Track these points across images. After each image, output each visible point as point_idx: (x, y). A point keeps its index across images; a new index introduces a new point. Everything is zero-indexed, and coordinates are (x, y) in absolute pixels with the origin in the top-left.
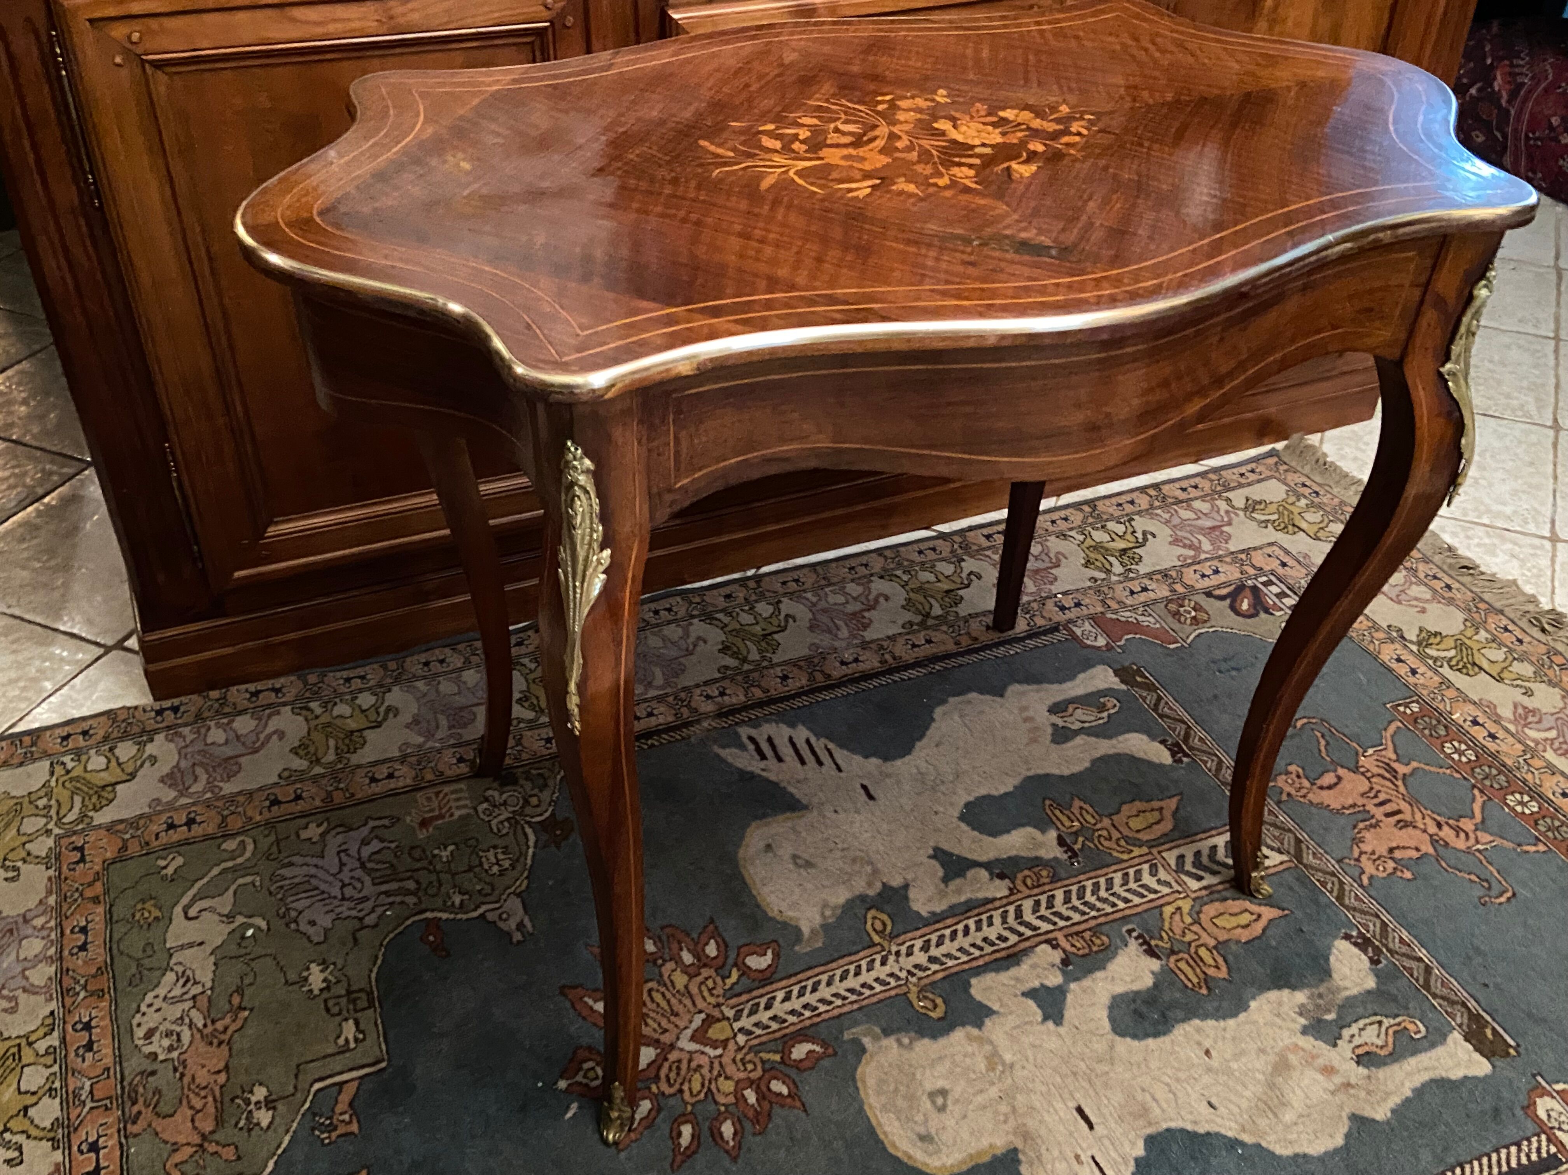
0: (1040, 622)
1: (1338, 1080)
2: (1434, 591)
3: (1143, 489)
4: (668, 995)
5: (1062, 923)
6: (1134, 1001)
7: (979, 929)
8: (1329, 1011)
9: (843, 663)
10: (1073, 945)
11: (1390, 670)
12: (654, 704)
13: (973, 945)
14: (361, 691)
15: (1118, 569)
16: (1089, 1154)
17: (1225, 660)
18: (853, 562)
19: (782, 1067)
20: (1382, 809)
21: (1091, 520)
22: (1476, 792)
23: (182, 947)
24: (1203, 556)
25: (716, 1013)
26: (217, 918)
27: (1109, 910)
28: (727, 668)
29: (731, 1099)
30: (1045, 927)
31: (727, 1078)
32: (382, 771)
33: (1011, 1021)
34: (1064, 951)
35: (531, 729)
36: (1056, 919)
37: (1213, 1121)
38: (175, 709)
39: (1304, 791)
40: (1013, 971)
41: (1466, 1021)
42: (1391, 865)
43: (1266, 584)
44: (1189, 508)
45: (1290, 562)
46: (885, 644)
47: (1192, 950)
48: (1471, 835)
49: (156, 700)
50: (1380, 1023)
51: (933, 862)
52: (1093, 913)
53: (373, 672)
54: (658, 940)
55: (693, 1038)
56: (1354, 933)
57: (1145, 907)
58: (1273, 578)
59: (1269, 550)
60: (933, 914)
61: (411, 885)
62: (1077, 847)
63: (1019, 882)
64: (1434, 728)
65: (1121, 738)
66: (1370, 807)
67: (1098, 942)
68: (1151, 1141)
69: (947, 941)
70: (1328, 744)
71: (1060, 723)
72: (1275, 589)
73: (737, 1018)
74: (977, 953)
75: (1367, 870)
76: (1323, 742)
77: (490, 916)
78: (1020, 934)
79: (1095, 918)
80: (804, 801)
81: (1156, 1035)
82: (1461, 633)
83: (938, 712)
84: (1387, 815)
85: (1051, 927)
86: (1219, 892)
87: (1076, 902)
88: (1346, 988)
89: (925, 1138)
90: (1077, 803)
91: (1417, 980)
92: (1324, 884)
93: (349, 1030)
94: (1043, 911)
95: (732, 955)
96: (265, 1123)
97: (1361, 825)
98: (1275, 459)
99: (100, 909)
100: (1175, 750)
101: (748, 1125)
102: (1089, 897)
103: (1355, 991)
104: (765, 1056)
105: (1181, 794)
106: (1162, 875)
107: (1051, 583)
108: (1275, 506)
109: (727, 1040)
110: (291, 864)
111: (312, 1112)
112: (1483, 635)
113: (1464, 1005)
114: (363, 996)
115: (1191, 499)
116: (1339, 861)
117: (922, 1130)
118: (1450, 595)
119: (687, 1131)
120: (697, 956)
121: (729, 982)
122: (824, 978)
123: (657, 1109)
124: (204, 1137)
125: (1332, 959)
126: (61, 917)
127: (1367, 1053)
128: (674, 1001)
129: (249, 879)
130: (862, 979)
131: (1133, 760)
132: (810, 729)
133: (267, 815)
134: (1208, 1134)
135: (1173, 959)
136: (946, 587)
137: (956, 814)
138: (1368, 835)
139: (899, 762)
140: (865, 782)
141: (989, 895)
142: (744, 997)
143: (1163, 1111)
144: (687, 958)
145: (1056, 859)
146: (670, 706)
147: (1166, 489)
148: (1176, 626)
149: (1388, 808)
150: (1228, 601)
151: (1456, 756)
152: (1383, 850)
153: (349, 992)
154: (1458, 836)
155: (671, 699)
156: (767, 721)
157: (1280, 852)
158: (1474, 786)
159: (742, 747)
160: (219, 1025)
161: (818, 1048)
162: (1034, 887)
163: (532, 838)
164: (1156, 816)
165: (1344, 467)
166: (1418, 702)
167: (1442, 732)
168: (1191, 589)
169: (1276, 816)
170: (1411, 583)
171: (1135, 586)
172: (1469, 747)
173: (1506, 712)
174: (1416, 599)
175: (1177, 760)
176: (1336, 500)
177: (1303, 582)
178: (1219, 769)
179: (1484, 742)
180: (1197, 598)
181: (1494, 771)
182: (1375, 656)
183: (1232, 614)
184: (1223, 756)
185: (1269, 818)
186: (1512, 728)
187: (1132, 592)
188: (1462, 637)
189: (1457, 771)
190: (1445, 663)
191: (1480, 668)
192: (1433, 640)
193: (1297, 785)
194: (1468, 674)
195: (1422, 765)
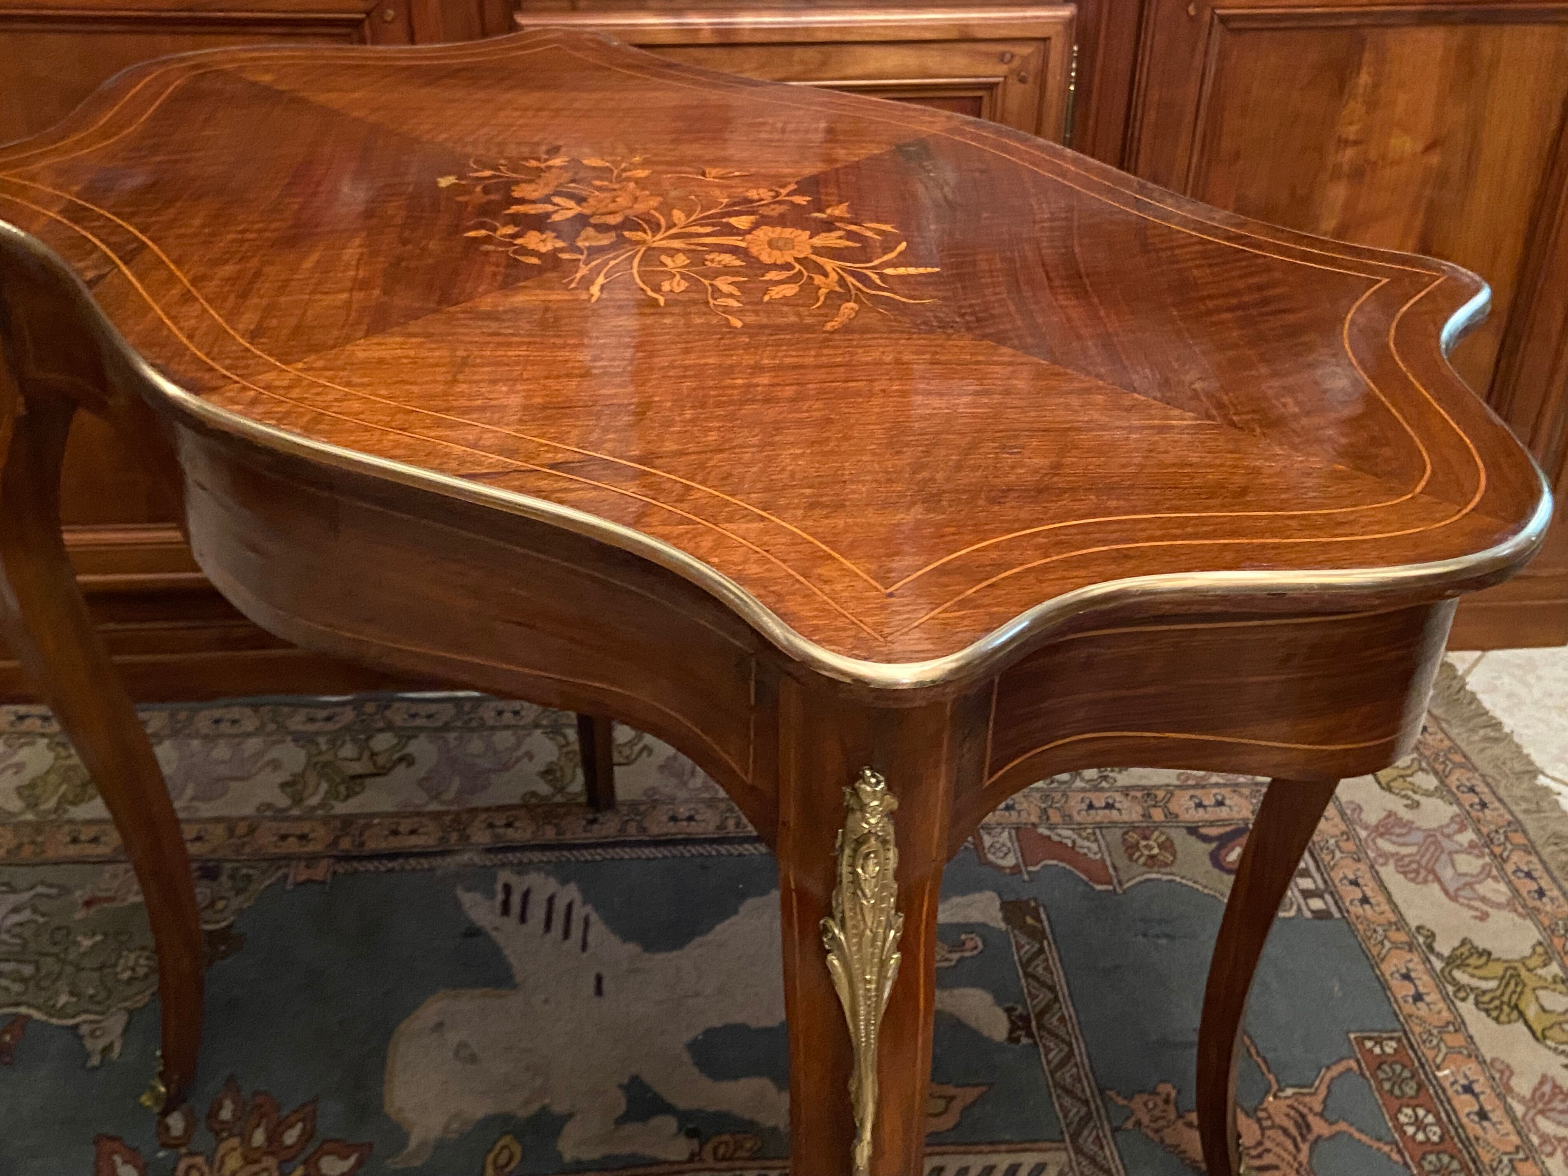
2: (1516, 892)
9: (672, 818)
11: (1385, 987)
12: (424, 820)
17: (1162, 922)
24: (1214, 780)
28: (534, 794)
32: (86, 833)
35: (274, 819)
39: (1162, 1123)
51: (620, 1093)
54: (241, 1105)
60: (577, 1162)
61: (28, 970)
63: (709, 1147)
64: (1402, 1082)
65: (956, 992)
77: (84, 1029)
80: (518, 979)
82: (1523, 960)
83: (748, 903)
95: (312, 1147)
100: (1019, 1024)
105: (991, 1085)
112: (1555, 968)
118: (1538, 904)
120: (270, 1140)
131: (957, 1024)
132: (584, 891)
137: (688, 1037)
139: (660, 956)
140: (604, 972)
144: (259, 1138)
145: (774, 1129)
146: (442, 826)
148: (1122, 862)
150: (1214, 845)
151: (1410, 1130)
155: (447, 819)
156: (539, 870)
159: (491, 895)
162: (724, 1159)
164: (941, 1104)
165: (1487, 701)
166: (1399, 1040)
167: (1410, 1089)
168: (1173, 817)
169: (1102, 1147)
170: (1489, 875)
171: (1099, 800)
172: (1439, 1121)
173: (1523, 1085)
174: (1483, 899)
175: (1013, 1039)
176: (1447, 743)
177: (1332, 841)
178: (1062, 1064)
179: (1465, 1120)
180: (1174, 833)
181: (1455, 1165)
182: (1373, 964)
183: (1208, 863)
184: (1080, 1049)
185: (1090, 1147)
186: (1519, 1109)
187: (1091, 806)
188: (1519, 965)
189: (1400, 1152)
190: (1472, 997)
191: (1521, 1014)
192: (1473, 961)
193: (1157, 1113)
194: (1497, 1019)
195: (1352, 1130)
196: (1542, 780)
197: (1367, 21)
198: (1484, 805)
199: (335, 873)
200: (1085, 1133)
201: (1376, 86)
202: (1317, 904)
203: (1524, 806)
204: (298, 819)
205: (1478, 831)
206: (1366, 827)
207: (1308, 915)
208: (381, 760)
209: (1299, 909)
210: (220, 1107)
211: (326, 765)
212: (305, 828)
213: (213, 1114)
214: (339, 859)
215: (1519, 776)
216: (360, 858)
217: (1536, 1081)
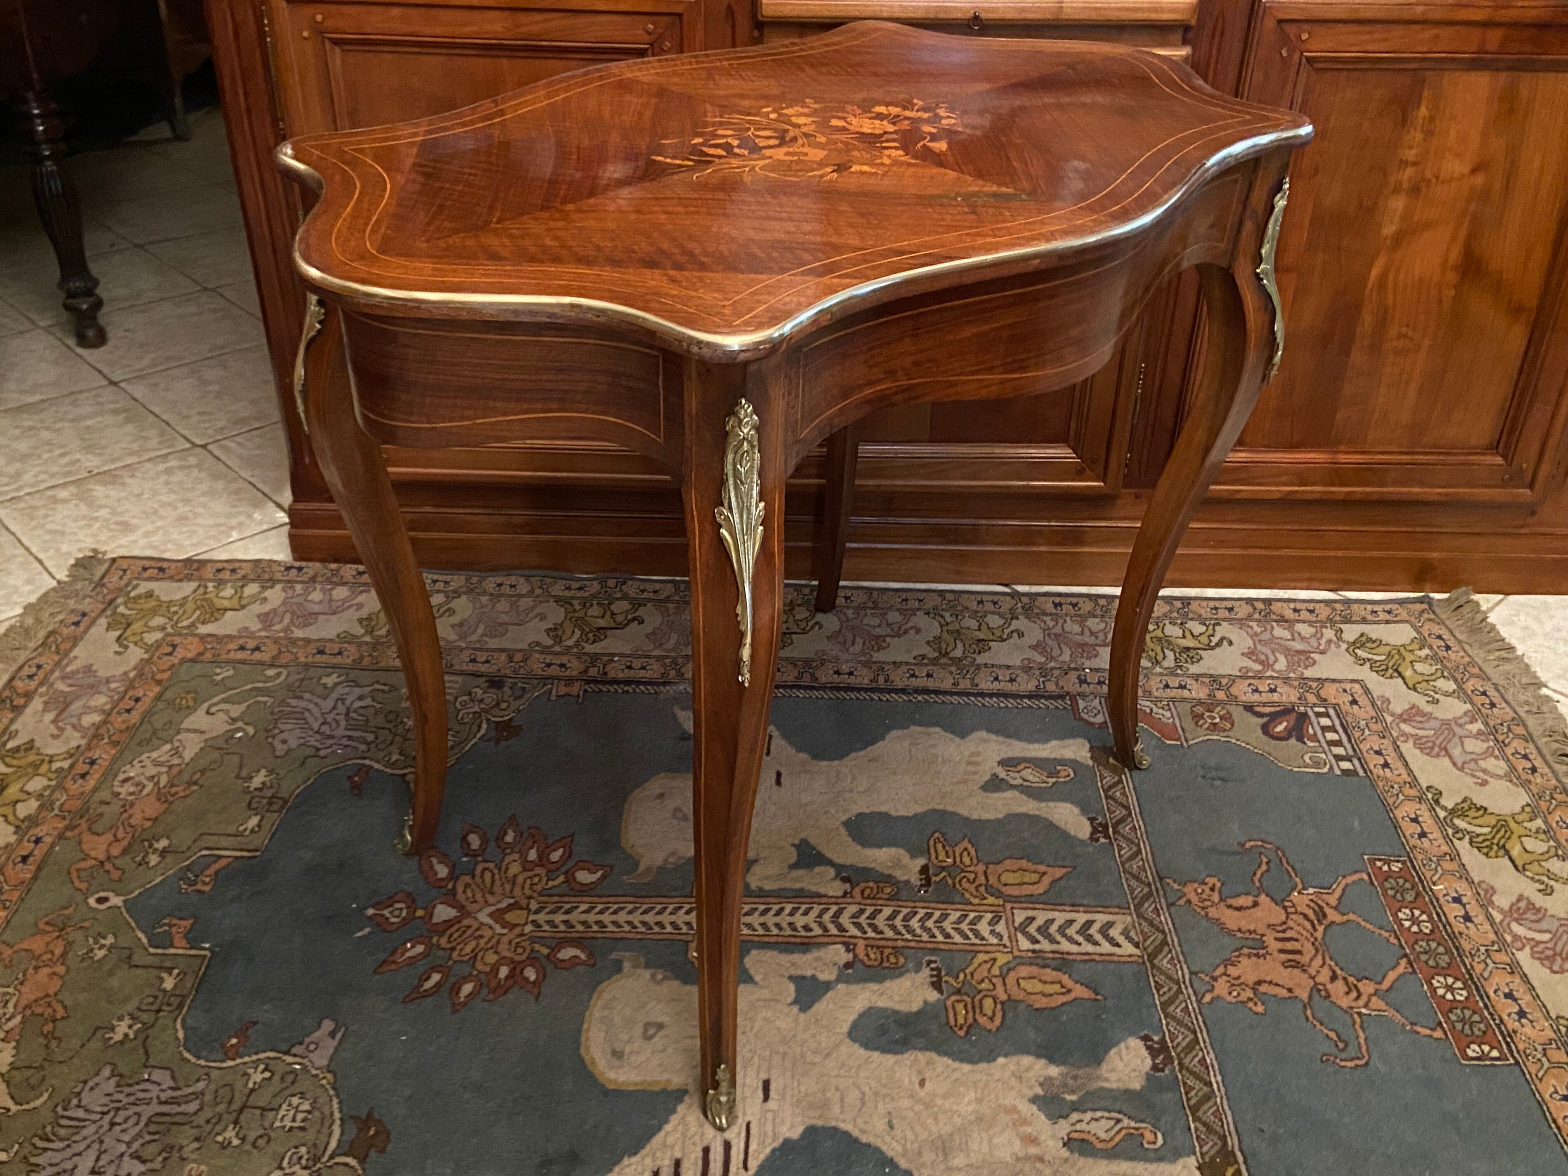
0: (1051, 687)
1: (1033, 1150)
2: (1513, 768)
3: (1250, 601)
4: (497, 877)
5: (871, 934)
6: (888, 1017)
7: (791, 914)
8: (1073, 1092)
9: (838, 673)
10: (867, 955)
11: (1396, 826)
12: (651, 661)
13: (777, 925)
14: (438, 591)
15: (1170, 662)
16: (748, 1119)
17: (1217, 769)
18: (909, 595)
19: (544, 960)
20: (1280, 945)
21: (1175, 614)
22: (1403, 962)
23: (189, 730)
24: (1269, 673)
25: (524, 902)
26: (226, 718)
27: (925, 937)
29: (488, 969)
30: (853, 931)
31: (496, 952)
33: (765, 993)
34: (855, 956)
35: (541, 653)
36: (869, 930)
37: (882, 1137)
38: (300, 569)
39: (1207, 903)
40: (796, 957)
41: (1213, 1152)
42: (1249, 993)
43: (1318, 715)
44: (1291, 628)
45: (1363, 700)
46: (886, 667)
47: (978, 997)
48: (1364, 998)
49: (295, 559)
50: (1118, 1121)
51: (793, 849)
52: (909, 937)
53: (457, 580)
54: (519, 834)
55: (491, 915)
56: (1156, 1038)
57: (961, 947)
58: (1332, 712)
59: (1348, 686)
60: (761, 889)
61: (370, 737)
62: (934, 879)
63: (857, 890)
64: (1404, 891)
65: (1051, 804)
66: (1270, 940)
67: (892, 959)
68: (811, 1131)
69: (756, 914)
70: (1268, 870)
71: (1002, 774)
72: (1325, 721)
73: (537, 912)
74: (775, 931)
75: (1216, 992)
76: (1264, 867)
77: (410, 778)
78: (826, 930)
79: (907, 940)
81: (884, 1051)
83: (894, 733)
84: (1281, 951)
85: (859, 934)
86: (1045, 959)
87: (898, 922)
88: (1107, 1080)
89: (617, 1054)
90: (966, 844)
91: (1188, 1100)
92: (1158, 987)
93: (254, 821)
94: (862, 919)
95: (570, 864)
96: (152, 863)
97: (1246, 951)
98: (1425, 606)
99: (157, 689)
100: (1099, 829)
101: (485, 991)
102: (914, 923)
103: (1114, 1086)
104: (537, 947)
105: (1075, 867)
106: (1000, 928)
107: (1089, 658)
108: (1388, 648)
109: (517, 925)
110: (301, 698)
111: (188, 868)
112: (1539, 823)
113: (1223, 1138)
114: (280, 802)
115: (1298, 621)
116: (1191, 973)
117: (618, 1047)
118: (1530, 777)
119: (436, 977)
120: (540, 857)
121: (551, 883)
122: (630, 907)
123: (425, 955)
124: (109, 858)
125: (1113, 1052)
126: (131, 686)
127: (1083, 1140)
128: (498, 882)
129: (265, 699)
130: (659, 918)
131: (1051, 826)
133: (310, 659)
134: (868, 1145)
135: (953, 998)
136: (981, 636)
137: (844, 818)
138: (1244, 961)
139: (824, 764)
140: (783, 771)
141: (822, 891)
142: (556, 899)
143: (842, 1112)
144: (533, 855)
145: (907, 882)
146: (664, 665)
147: (1276, 607)
148: (1189, 724)
149: (1289, 946)
150: (1265, 719)
151: (1407, 924)
152: (1251, 979)
153: (273, 797)
154: (1347, 993)
155: (668, 661)
157: (1137, 945)
158: (1406, 955)
160: (173, 790)
161: (583, 956)
162: (869, 897)
163: (483, 732)
164: (1035, 877)
165: (1504, 632)
166: (1404, 863)
167: (1410, 897)
168: (1233, 699)
169: (1159, 915)
170: (1492, 754)
171: (1174, 682)
172: (1431, 919)
173: (1503, 901)
174: (1484, 771)
175: (1093, 838)
176: (1467, 659)
177: (1363, 723)
178: (1131, 858)
179: (1452, 920)
180: (1232, 709)
181: (1441, 949)
182: (1388, 809)
183: (1259, 732)
184: (1145, 849)
185: (1150, 915)
186: (1498, 917)
187: (1167, 686)
188: (1510, 820)
189: (1397, 937)
190: (1467, 837)
191: (1507, 853)
192: (1472, 813)
193: (1204, 896)
194: (1487, 855)
195: (1360, 920)
196: (1544, 691)
197: (1426, 65)
198: (1493, 705)
199: (586, 691)
200: (1146, 905)
201: (1432, 119)
202: (1345, 765)
203: (1527, 708)
204: (558, 654)
205: (1486, 724)
206: (1392, 715)
207: (1338, 772)
208: (620, 618)
209: (1331, 767)
210: (505, 833)
211: (578, 618)
212: (564, 660)
213: (500, 838)
214: (588, 682)
215: (1525, 687)
216: (604, 683)
217: (1514, 899)
